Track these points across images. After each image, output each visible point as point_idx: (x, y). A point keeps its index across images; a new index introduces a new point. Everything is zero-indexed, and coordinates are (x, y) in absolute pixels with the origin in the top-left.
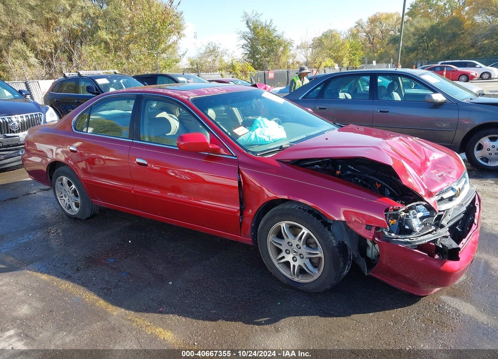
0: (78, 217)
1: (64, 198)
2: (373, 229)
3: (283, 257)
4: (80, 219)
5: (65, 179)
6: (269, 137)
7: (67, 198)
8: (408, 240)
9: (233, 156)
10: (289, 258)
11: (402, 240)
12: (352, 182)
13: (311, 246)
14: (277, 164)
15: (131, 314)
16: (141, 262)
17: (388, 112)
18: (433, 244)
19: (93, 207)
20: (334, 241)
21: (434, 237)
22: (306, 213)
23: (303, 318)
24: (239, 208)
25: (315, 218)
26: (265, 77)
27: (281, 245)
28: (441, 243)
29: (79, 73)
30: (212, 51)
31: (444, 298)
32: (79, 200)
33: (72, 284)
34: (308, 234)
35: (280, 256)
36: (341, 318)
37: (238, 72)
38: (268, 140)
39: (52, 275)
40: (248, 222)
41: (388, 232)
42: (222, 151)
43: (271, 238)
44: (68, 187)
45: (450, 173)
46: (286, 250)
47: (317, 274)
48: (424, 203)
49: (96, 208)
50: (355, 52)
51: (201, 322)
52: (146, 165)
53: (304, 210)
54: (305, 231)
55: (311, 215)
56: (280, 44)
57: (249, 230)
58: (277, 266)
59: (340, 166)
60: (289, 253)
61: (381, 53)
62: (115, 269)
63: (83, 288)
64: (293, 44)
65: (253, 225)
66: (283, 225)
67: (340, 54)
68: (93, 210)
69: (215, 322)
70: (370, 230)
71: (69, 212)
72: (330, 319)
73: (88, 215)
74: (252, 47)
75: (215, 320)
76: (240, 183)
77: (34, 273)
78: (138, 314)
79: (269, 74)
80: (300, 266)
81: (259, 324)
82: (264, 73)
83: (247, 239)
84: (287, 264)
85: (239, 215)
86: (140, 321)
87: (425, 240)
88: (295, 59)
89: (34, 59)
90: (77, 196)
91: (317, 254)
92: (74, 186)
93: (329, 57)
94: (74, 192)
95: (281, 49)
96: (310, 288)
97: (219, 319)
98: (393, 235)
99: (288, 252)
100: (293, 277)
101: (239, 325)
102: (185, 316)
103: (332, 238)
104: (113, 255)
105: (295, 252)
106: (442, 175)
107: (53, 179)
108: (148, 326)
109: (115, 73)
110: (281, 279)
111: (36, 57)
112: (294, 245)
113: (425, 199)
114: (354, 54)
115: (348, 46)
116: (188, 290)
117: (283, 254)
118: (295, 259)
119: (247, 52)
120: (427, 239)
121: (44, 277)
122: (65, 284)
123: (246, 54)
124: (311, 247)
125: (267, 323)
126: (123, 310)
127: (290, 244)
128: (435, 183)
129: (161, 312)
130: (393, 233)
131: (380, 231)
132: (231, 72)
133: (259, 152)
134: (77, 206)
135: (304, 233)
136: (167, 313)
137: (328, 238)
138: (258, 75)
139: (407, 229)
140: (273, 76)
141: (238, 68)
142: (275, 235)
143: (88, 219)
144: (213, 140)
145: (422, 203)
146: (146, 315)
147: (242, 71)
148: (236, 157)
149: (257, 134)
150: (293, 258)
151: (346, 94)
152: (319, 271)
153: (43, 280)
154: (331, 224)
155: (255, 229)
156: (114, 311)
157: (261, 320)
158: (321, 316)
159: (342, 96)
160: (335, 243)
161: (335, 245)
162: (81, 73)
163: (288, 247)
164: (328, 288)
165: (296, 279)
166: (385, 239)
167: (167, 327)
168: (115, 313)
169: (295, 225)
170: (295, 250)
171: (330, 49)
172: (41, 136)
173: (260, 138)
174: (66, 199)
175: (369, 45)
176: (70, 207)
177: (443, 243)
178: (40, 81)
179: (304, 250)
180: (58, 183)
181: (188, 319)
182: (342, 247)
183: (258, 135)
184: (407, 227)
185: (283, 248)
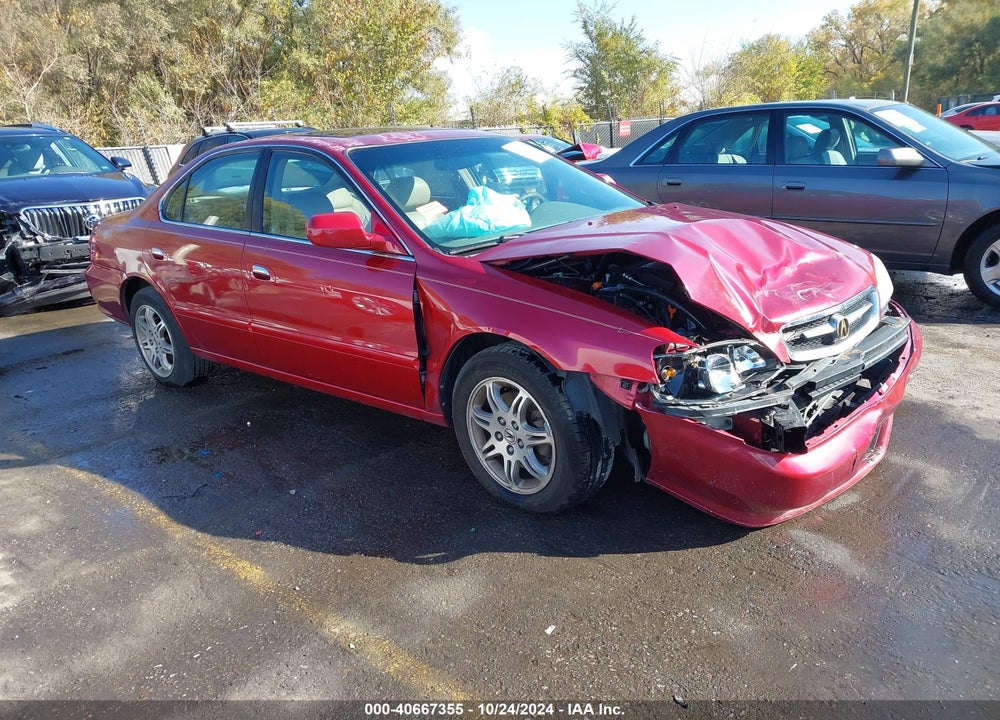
0: (173, 381)
1: (149, 346)
2: (634, 388)
3: (492, 448)
4: (176, 386)
5: (149, 310)
6: (488, 222)
7: (154, 346)
8: (697, 408)
9: (409, 255)
10: (501, 447)
11: (686, 408)
12: (613, 302)
13: (536, 423)
14: (481, 269)
15: (203, 539)
16: (255, 457)
17: (802, 188)
18: (757, 421)
19: (197, 363)
20: (569, 413)
21: (753, 405)
22: (524, 360)
23: (506, 555)
24: (416, 354)
25: (538, 370)
26: (611, 132)
27: (487, 423)
28: (774, 420)
29: (228, 126)
30: (516, 86)
31: (797, 533)
32: (172, 350)
33: (123, 488)
34: (528, 399)
35: (487, 446)
36: (578, 559)
37: (556, 124)
38: (486, 229)
39: (96, 473)
40: (434, 380)
41: (661, 393)
42: (389, 246)
43: (472, 411)
44: (154, 324)
45: (829, 289)
46: (497, 433)
47: (545, 475)
48: (753, 343)
49: (202, 365)
50: (809, 79)
51: (320, 554)
52: (268, 278)
53: (521, 354)
54: (524, 395)
55: (532, 364)
56: (650, 68)
57: (437, 399)
58: (485, 464)
59: (608, 276)
60: (501, 440)
61: (877, 82)
62: (206, 466)
63: (138, 495)
64: (678, 66)
65: (442, 387)
66: (489, 384)
67: (776, 84)
68: (197, 368)
69: (345, 557)
70: (629, 388)
71: (158, 372)
72: (555, 559)
73: (189, 377)
74: (594, 74)
75: (347, 554)
76: (416, 305)
77: (68, 470)
78: (216, 539)
79: (621, 127)
80: (518, 462)
81: (421, 562)
82: (611, 125)
83: (435, 416)
84: (499, 458)
85: (417, 367)
86: (215, 549)
87: (733, 409)
88: (677, 96)
89: (175, 108)
90: (169, 342)
91: (544, 438)
92: (163, 324)
93: (751, 91)
94: (164, 334)
95: (653, 77)
96: (536, 504)
97: (355, 551)
98: (670, 398)
99: (499, 436)
100: (510, 485)
101: (387, 563)
102: (295, 545)
103: (566, 406)
104: (211, 444)
105: (511, 436)
106: (810, 292)
107: (132, 312)
108: (225, 557)
109: (297, 125)
110: (490, 489)
111: (179, 103)
112: (509, 424)
113: (756, 334)
114: (807, 84)
115: (794, 66)
116: (320, 504)
117: (493, 441)
118: (511, 449)
119: (583, 85)
120: (738, 408)
121: (82, 476)
122: (112, 488)
123: (582, 89)
124: (536, 426)
125: (437, 561)
126: (193, 532)
127: (502, 421)
128: (788, 307)
129: (257, 538)
130: (671, 394)
131: (645, 390)
132: (540, 124)
133: (455, 249)
134: (170, 359)
135: (521, 398)
136: (267, 539)
137: (560, 406)
138: (595, 130)
139: (702, 389)
140: (629, 130)
141: (555, 115)
142: (479, 406)
143: (189, 385)
144: (378, 227)
145: (746, 341)
146: (230, 540)
147: (563, 123)
148: (413, 257)
149: (464, 216)
150: (508, 447)
151: (735, 156)
152: (548, 471)
153: (79, 480)
154: (562, 379)
155: (447, 395)
156: (177, 532)
157: (429, 555)
158: (541, 553)
159: (724, 159)
160: (570, 415)
161: (570, 419)
162: (233, 125)
163: (499, 428)
164: (564, 503)
165: (515, 489)
166: (656, 406)
167: (259, 561)
168: (178, 536)
169: (508, 384)
170: (511, 433)
171: (754, 74)
172: (128, 233)
173: (469, 224)
174: (153, 348)
175: (850, 65)
176: (158, 364)
177: (778, 419)
178: (169, 147)
179: (523, 432)
180: (139, 319)
181: (301, 550)
182: (585, 423)
183: (466, 219)
184: (701, 385)
185: (492, 430)
